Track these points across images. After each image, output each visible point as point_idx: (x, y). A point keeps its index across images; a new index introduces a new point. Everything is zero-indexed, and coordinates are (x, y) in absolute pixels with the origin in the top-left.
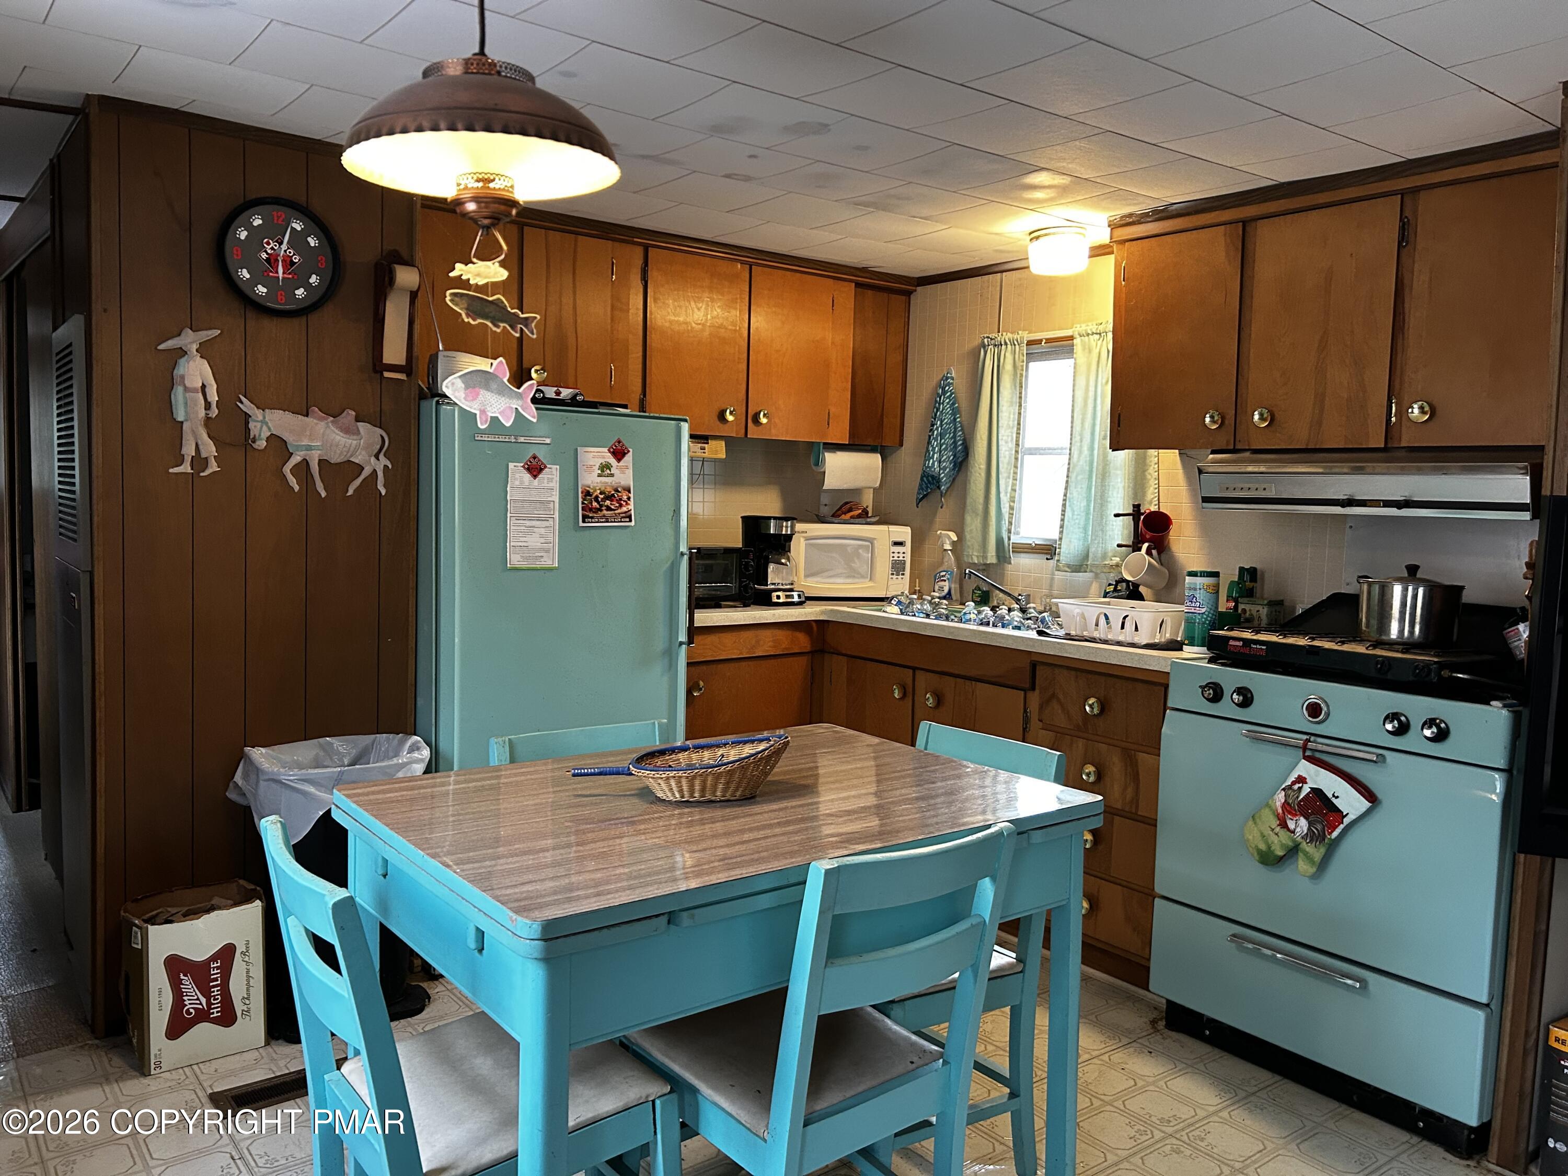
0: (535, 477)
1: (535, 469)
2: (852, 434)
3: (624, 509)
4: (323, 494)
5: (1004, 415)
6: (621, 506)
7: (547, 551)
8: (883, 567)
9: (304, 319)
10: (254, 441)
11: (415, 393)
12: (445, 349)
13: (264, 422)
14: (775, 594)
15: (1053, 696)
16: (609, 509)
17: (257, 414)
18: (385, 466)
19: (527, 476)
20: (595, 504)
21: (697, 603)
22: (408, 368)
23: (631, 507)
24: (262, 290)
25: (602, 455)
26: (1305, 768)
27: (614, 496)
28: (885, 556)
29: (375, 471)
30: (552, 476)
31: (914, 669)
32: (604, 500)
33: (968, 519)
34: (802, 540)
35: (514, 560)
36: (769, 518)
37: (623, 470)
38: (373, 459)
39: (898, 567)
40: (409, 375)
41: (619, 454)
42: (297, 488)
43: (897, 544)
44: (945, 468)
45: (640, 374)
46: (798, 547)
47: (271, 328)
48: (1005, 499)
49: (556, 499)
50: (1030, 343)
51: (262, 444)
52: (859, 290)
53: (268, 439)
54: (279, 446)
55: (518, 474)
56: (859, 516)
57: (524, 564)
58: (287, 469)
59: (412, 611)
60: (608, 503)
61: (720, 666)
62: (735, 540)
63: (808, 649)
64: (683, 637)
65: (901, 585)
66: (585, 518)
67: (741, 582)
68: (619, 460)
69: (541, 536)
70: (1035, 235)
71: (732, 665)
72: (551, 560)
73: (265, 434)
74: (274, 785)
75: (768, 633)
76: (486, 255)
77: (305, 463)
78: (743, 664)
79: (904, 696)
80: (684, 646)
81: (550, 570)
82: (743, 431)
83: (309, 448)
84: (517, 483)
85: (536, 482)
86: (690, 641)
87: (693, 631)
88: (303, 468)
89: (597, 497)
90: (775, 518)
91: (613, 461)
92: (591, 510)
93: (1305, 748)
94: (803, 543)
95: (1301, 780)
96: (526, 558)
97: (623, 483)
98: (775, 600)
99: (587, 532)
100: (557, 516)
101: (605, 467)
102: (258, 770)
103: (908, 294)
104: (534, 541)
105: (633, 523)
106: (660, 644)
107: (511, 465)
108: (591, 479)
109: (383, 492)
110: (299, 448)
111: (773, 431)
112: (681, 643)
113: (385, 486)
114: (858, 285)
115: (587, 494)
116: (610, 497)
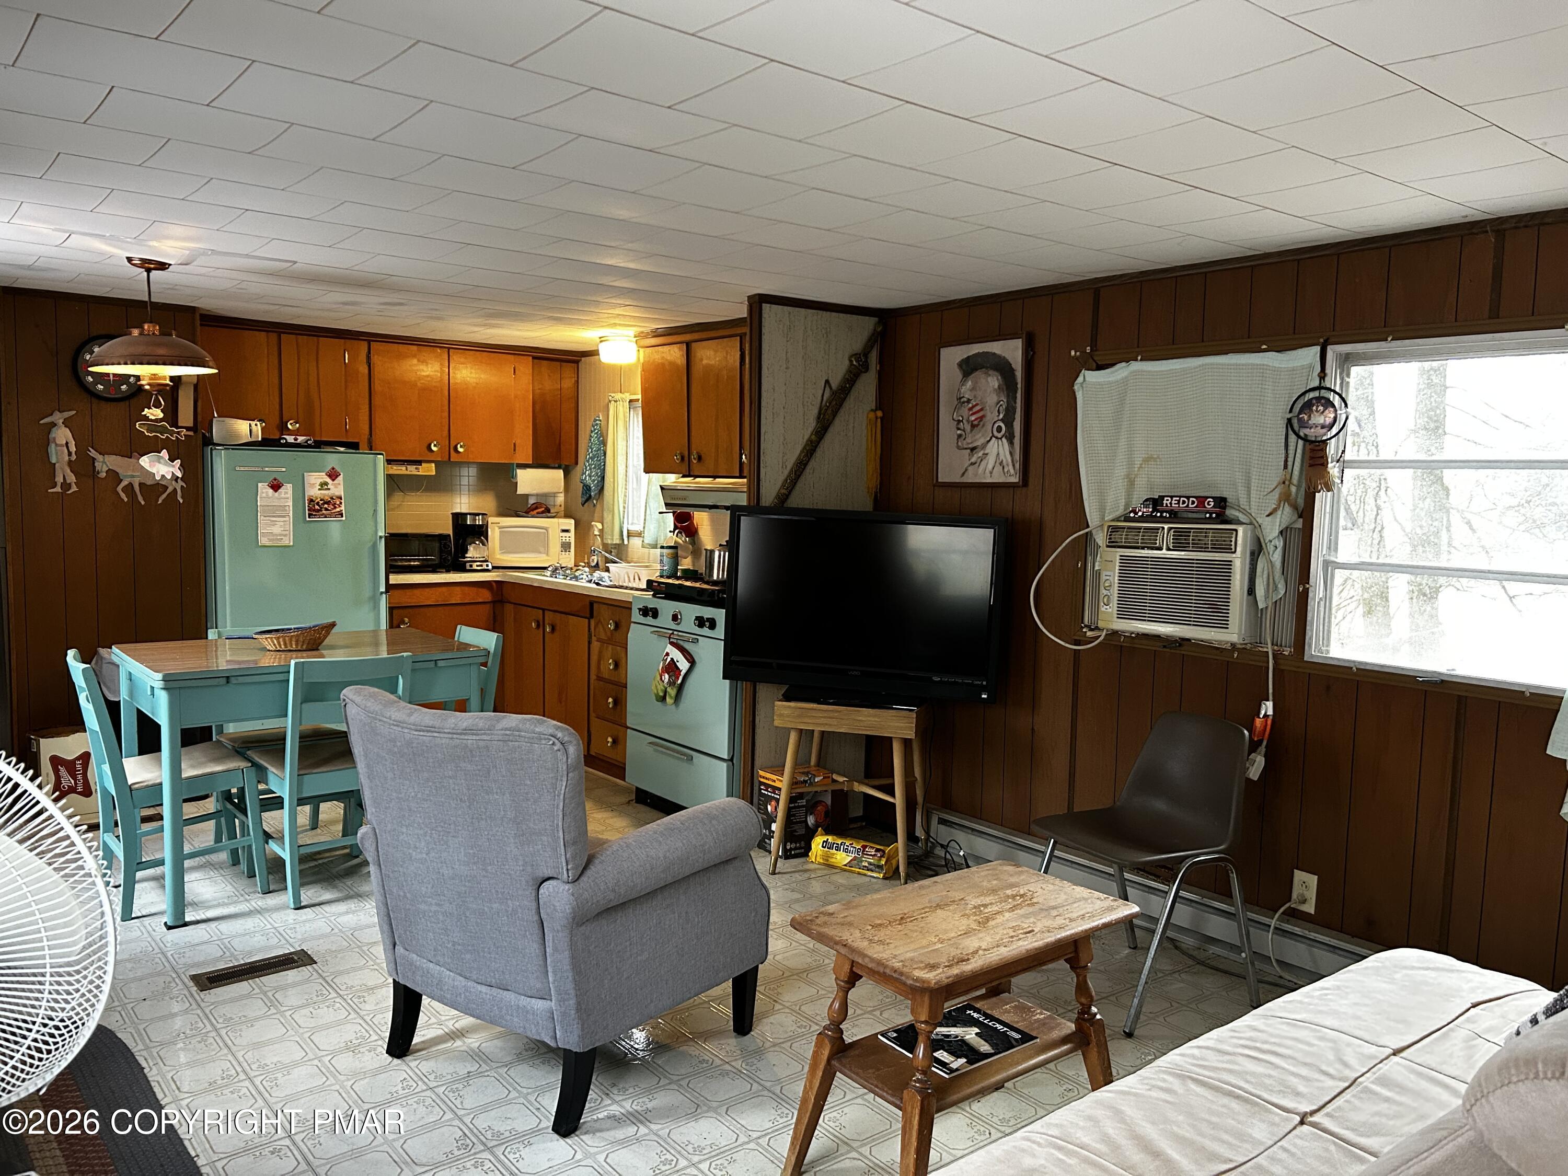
0: (276, 491)
1: (276, 487)
2: (535, 457)
3: (338, 510)
4: (143, 503)
5: (620, 447)
6: (335, 508)
7: (285, 535)
8: (555, 547)
9: (127, 403)
10: (98, 473)
11: (200, 442)
12: (219, 416)
13: (104, 462)
14: (468, 564)
15: (599, 621)
16: (326, 509)
17: (99, 457)
18: (182, 486)
19: (271, 491)
20: (317, 507)
21: (392, 568)
22: (194, 429)
23: (343, 508)
24: (100, 387)
25: (324, 477)
26: (670, 649)
27: (331, 502)
28: (556, 538)
29: (175, 489)
30: (287, 490)
31: (544, 610)
32: (323, 504)
33: (605, 514)
34: (497, 528)
35: (263, 541)
36: (466, 514)
37: (336, 486)
38: (174, 482)
39: (566, 547)
40: (195, 432)
41: (333, 475)
42: (126, 500)
43: (564, 531)
44: (594, 481)
45: (368, 422)
46: (494, 533)
47: (107, 408)
48: (621, 501)
49: (291, 504)
50: (631, 401)
51: (103, 475)
52: (536, 361)
53: (107, 472)
54: (114, 476)
55: (264, 490)
56: (543, 512)
57: (268, 544)
58: (119, 489)
59: (202, 571)
60: (326, 506)
61: (422, 610)
62: (447, 529)
63: (490, 599)
64: (383, 589)
65: (568, 560)
66: (310, 515)
67: (441, 556)
68: (333, 480)
69: (281, 526)
70: (602, 340)
71: (431, 609)
72: (288, 541)
73: (105, 469)
74: (111, 666)
75: (458, 589)
76: (157, 405)
77: (131, 485)
78: (440, 608)
79: (538, 626)
80: (384, 595)
81: (289, 546)
82: (447, 457)
83: (133, 476)
84: (264, 495)
85: (277, 494)
86: (387, 591)
87: (389, 587)
88: (129, 488)
89: (318, 504)
90: (470, 514)
91: (328, 480)
92: (314, 510)
93: (670, 638)
94: (497, 531)
95: (667, 654)
96: (270, 540)
97: (337, 494)
98: (468, 567)
99: (312, 525)
100: (291, 514)
101: (323, 485)
102: (102, 658)
103: (577, 362)
104: (276, 530)
105: (344, 518)
106: (367, 593)
107: (260, 485)
108: (314, 492)
109: (181, 501)
110: (126, 476)
111: (470, 456)
112: (382, 593)
113: (182, 497)
114: (534, 358)
115: (311, 501)
116: (328, 503)
